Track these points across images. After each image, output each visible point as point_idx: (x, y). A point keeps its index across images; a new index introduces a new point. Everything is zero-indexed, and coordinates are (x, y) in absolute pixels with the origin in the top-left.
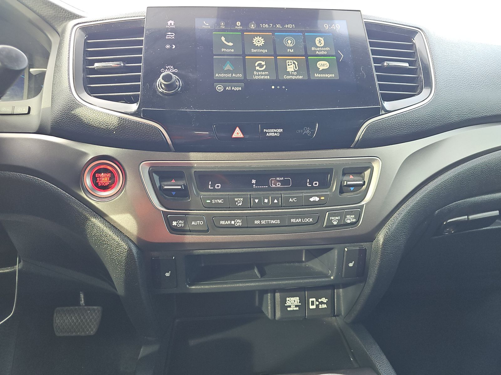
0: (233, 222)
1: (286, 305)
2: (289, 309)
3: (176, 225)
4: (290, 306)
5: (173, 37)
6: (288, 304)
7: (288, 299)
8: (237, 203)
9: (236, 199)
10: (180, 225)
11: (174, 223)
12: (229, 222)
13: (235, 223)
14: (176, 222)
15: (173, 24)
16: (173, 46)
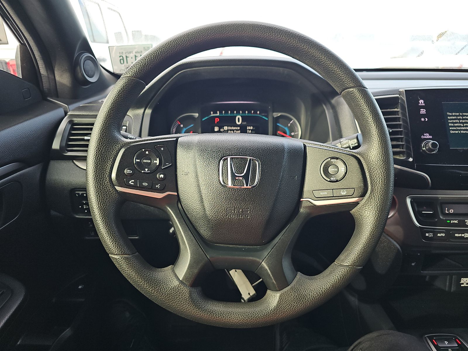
0: (463, 235)
1: (460, 283)
2: (462, 285)
3: (428, 235)
4: (463, 284)
5: (425, 113)
6: (462, 282)
7: (462, 279)
8: (466, 223)
9: (466, 221)
10: (431, 236)
11: (427, 235)
12: (461, 235)
13: (464, 235)
14: (428, 234)
15: (423, 103)
16: (426, 120)
